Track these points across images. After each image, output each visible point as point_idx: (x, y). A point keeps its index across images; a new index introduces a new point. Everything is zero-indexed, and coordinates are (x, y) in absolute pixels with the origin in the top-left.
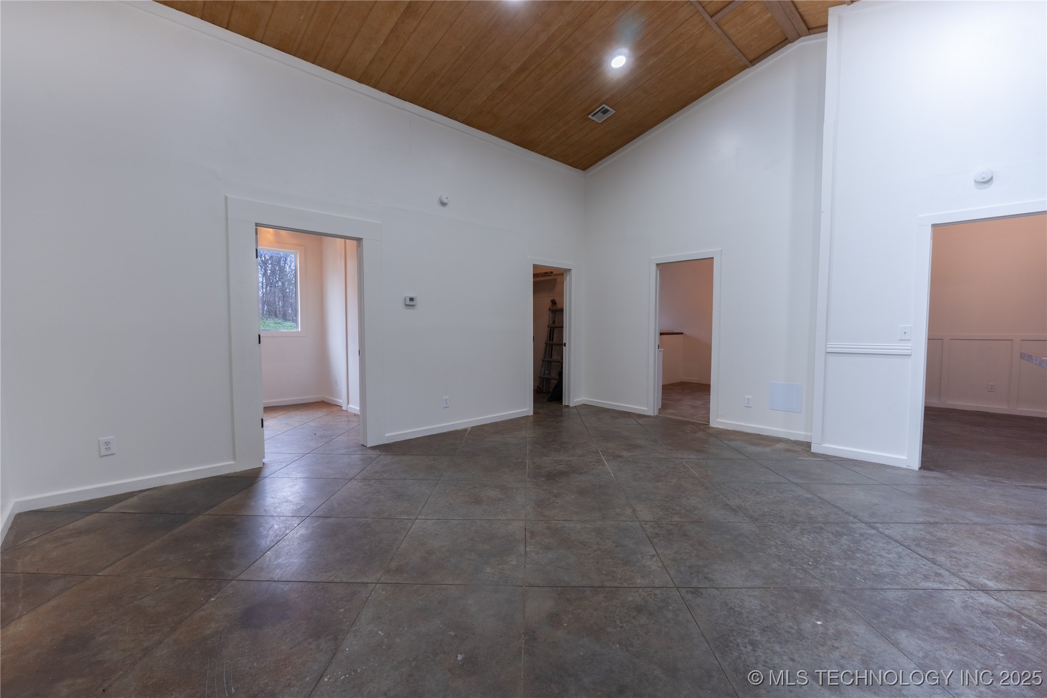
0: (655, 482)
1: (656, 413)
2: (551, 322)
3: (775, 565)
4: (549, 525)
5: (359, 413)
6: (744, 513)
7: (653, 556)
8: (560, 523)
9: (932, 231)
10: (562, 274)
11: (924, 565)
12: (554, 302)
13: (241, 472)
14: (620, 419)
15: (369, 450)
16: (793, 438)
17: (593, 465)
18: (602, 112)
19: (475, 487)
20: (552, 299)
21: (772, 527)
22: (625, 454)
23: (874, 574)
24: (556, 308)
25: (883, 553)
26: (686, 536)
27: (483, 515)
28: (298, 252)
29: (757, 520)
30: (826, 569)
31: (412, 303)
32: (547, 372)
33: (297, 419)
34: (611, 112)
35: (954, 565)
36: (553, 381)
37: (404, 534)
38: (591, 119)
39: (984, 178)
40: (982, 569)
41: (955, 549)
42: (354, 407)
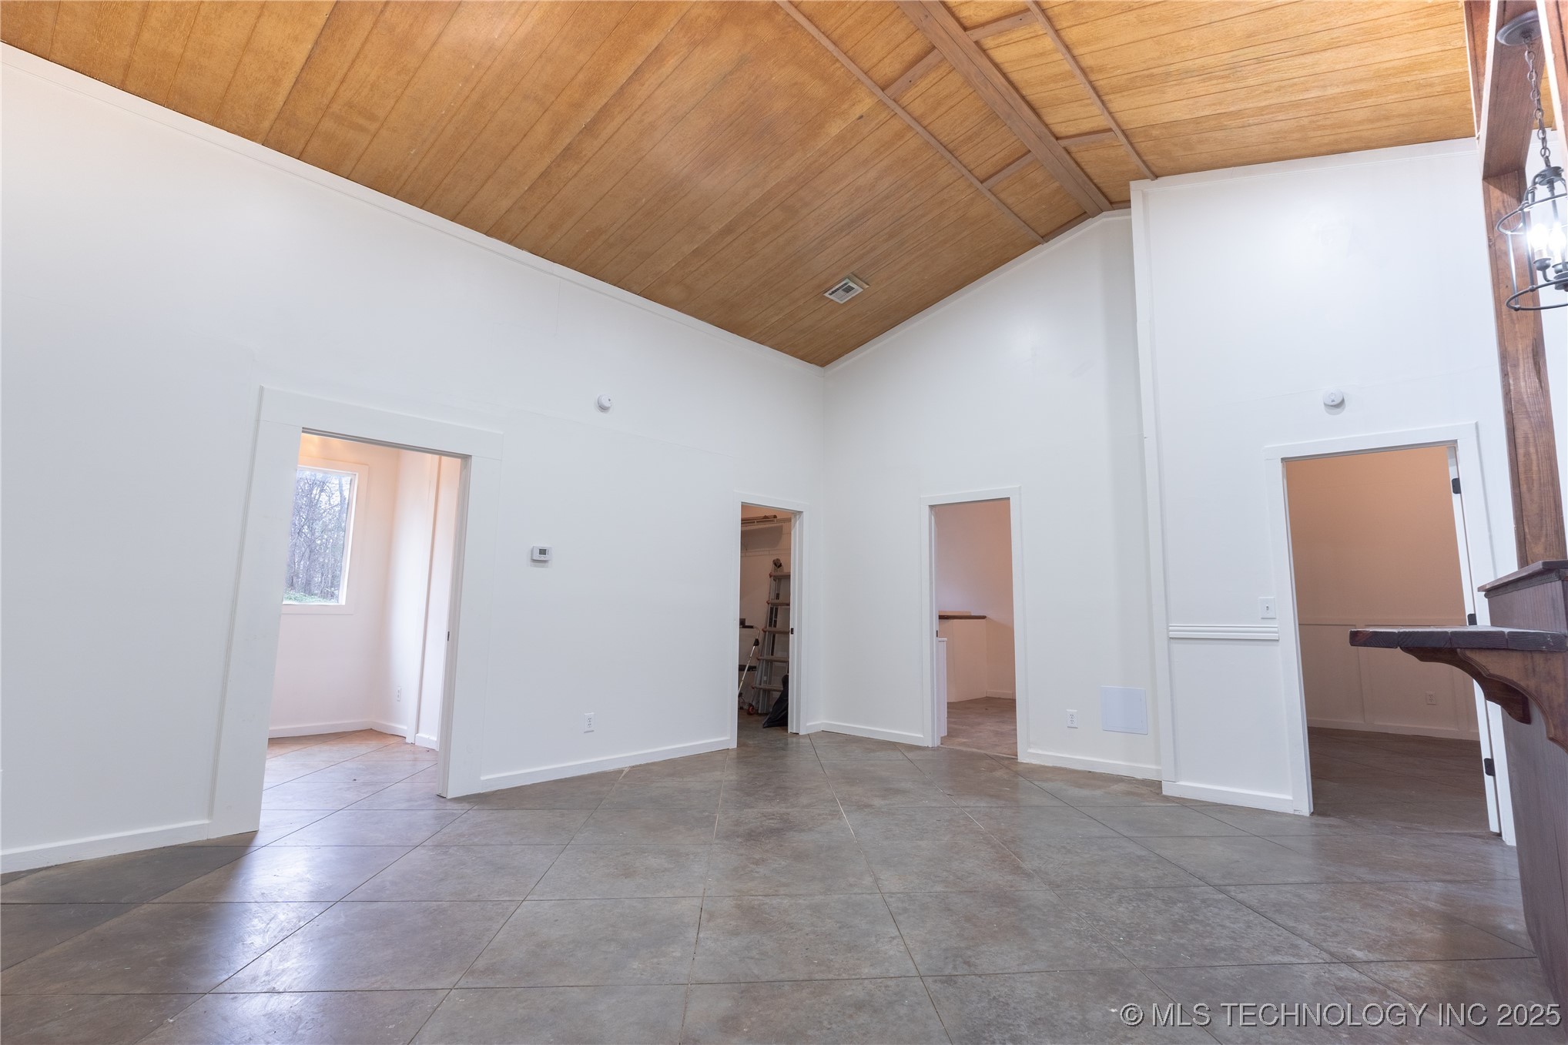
0: (917, 840)
1: (937, 743)
2: (773, 596)
3: (1070, 943)
4: (739, 902)
5: (436, 747)
6: (1042, 878)
7: (894, 938)
8: (759, 900)
9: (1283, 467)
10: (789, 520)
11: (1278, 935)
12: (778, 564)
13: (218, 839)
14: (878, 753)
15: (449, 804)
16: (1139, 777)
17: (824, 819)
18: (843, 290)
19: (627, 854)
20: (775, 558)
21: (1078, 895)
22: (877, 802)
23: (1206, 949)
24: (782, 574)
25: (1227, 923)
26: (949, 910)
27: (635, 891)
28: (357, 474)
29: (1058, 886)
30: (1141, 945)
31: (542, 558)
32: (765, 678)
33: (321, 755)
34: (857, 290)
35: (1319, 934)
36: (774, 693)
37: (503, 921)
38: (828, 298)
39: (1333, 401)
40: (1355, 937)
41: (1327, 914)
42: (429, 736)
